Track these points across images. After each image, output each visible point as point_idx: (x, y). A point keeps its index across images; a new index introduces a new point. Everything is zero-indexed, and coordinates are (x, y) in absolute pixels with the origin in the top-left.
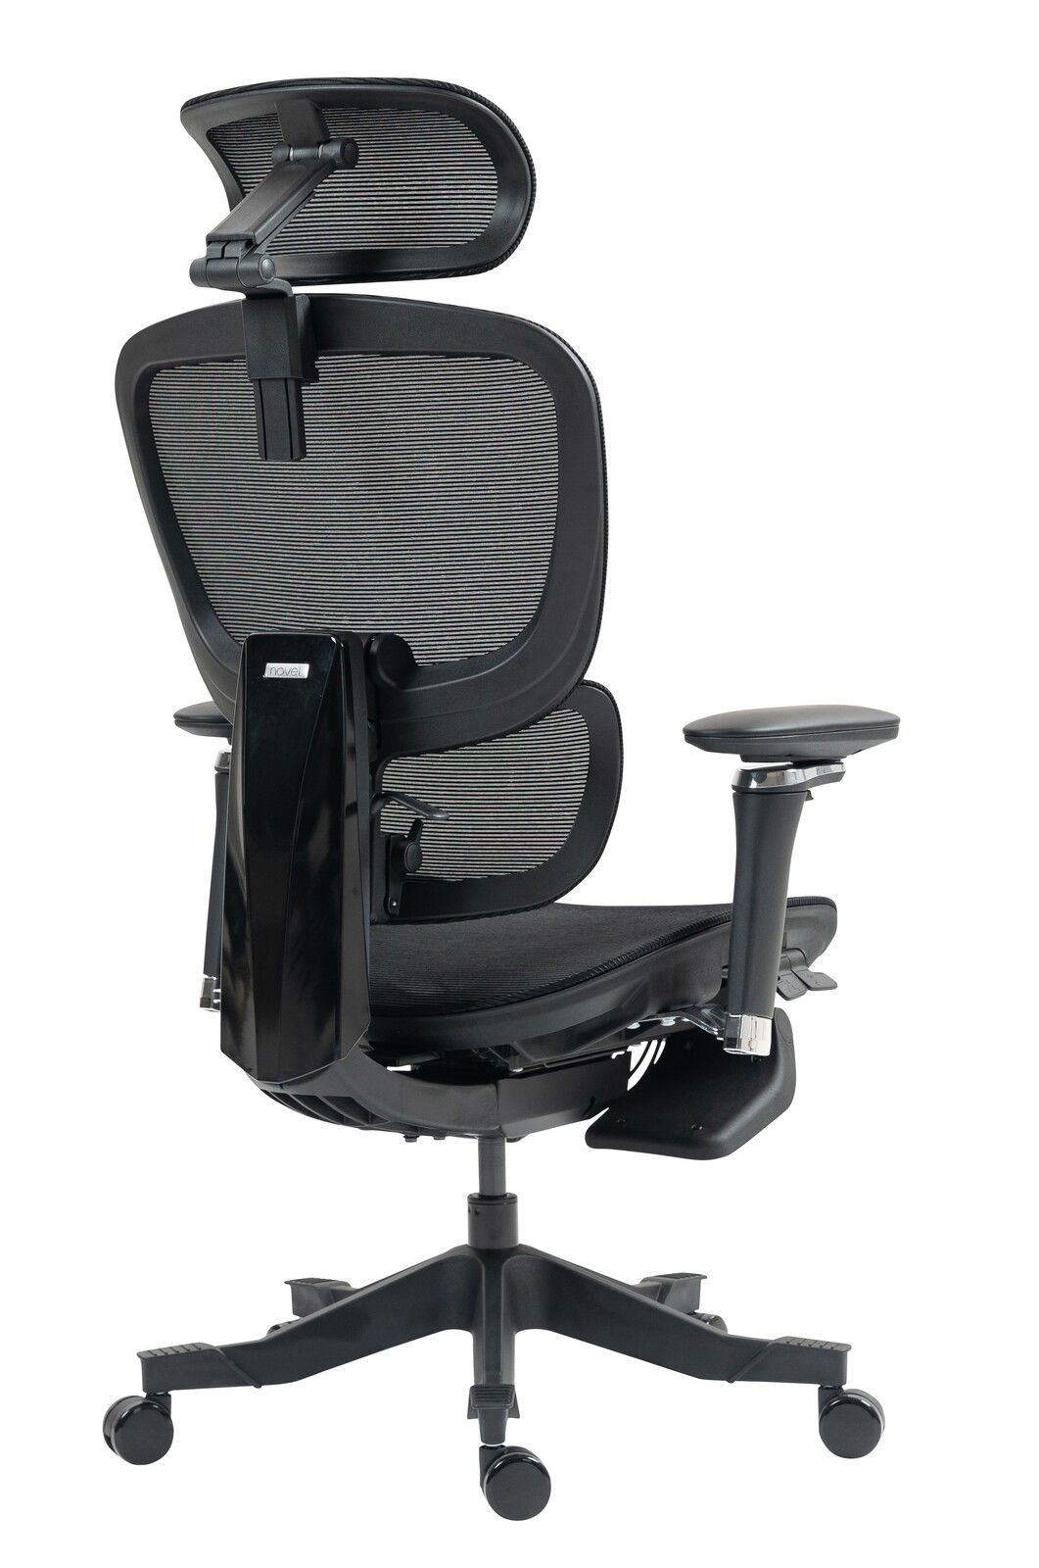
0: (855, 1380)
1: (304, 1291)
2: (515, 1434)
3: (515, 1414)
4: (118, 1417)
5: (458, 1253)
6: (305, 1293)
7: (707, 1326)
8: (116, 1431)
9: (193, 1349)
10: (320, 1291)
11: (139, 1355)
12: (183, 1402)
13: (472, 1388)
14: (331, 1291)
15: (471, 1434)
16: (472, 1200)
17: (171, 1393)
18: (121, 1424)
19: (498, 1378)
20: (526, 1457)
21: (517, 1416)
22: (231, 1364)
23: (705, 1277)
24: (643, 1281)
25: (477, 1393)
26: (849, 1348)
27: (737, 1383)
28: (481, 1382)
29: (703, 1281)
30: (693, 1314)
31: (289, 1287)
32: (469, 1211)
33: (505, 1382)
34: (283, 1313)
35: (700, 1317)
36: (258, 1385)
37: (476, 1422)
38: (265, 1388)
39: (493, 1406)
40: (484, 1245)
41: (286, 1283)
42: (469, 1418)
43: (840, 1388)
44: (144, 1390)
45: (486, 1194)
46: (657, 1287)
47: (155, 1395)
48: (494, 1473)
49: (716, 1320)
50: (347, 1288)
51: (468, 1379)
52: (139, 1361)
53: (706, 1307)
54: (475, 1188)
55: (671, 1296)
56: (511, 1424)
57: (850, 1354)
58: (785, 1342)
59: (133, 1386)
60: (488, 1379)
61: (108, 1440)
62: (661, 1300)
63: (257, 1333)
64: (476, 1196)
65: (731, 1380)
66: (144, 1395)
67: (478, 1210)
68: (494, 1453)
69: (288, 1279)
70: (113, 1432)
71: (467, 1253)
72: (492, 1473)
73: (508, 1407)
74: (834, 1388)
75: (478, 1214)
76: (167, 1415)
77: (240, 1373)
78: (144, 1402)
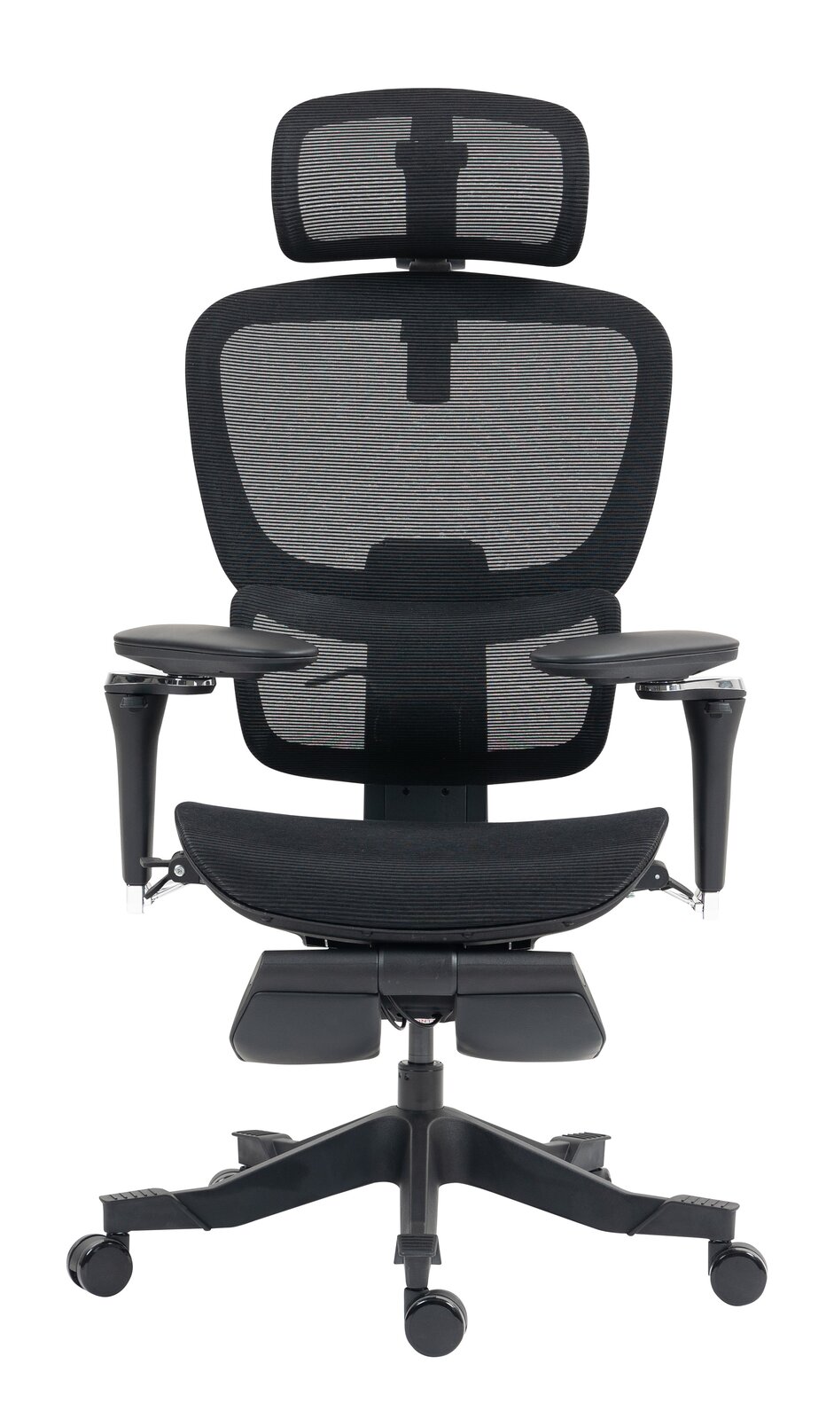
0: (742, 1234)
1: (250, 1143)
2: (437, 1279)
3: (438, 1261)
4: (82, 1256)
5: (385, 1114)
8: (82, 1265)
9: (149, 1195)
10: (263, 1143)
11: (101, 1199)
12: (142, 1243)
13: (398, 1236)
14: (275, 1143)
15: (397, 1277)
16: (402, 1067)
17: (131, 1233)
18: (86, 1260)
19: (422, 1229)
21: (439, 1262)
22: (183, 1209)
23: (609, 1137)
24: (552, 1140)
25: (403, 1242)
26: (737, 1206)
27: (636, 1236)
28: (408, 1232)
29: (607, 1141)
30: (599, 1172)
31: (236, 1138)
32: (400, 1076)
33: (427, 1232)
34: (230, 1160)
36: (208, 1228)
37: (402, 1267)
38: (214, 1229)
39: (419, 1254)
40: (412, 1106)
41: (233, 1134)
42: (395, 1263)
43: (729, 1242)
44: (105, 1230)
45: (416, 1060)
46: (567, 1146)
47: (115, 1234)
51: (395, 1229)
52: (101, 1203)
55: (579, 1155)
56: (433, 1269)
57: (738, 1213)
58: (680, 1201)
59: (95, 1224)
60: (414, 1229)
61: (73, 1275)
62: (568, 1158)
64: (406, 1063)
65: (630, 1233)
66: (105, 1234)
67: (407, 1075)
68: (415, 1294)
69: (235, 1131)
70: (79, 1267)
71: (396, 1114)
72: (411, 1311)
73: (430, 1255)
74: (723, 1242)
75: (407, 1079)
76: (126, 1252)
77: (192, 1217)
78: (105, 1241)
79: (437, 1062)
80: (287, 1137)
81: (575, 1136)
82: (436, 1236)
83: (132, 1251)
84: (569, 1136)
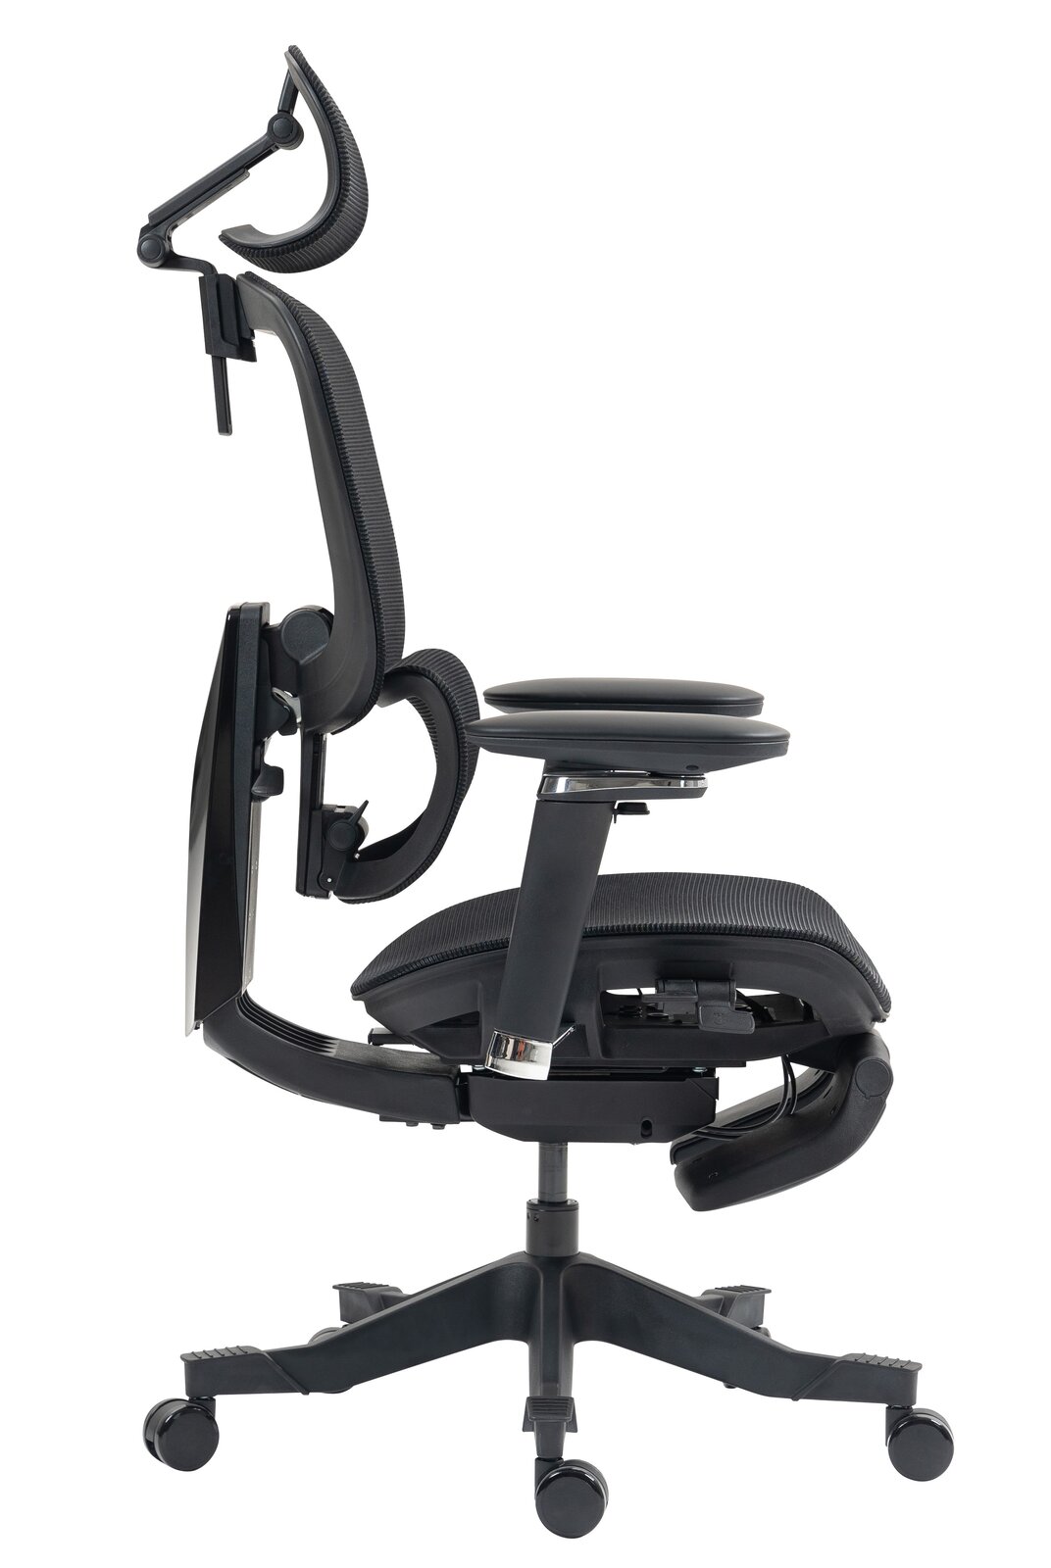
0: (926, 1398)
1: (353, 1296)
2: (573, 1448)
3: (574, 1428)
4: (160, 1424)
5: (513, 1261)
6: (354, 1299)
8: (160, 1435)
9: (239, 1353)
10: (369, 1296)
11: (183, 1358)
12: (229, 1409)
13: (527, 1398)
14: (383, 1297)
15: (527, 1447)
16: (531, 1206)
17: (218, 1398)
18: (165, 1428)
19: (556, 1390)
21: (575, 1430)
22: (278, 1369)
23: (769, 1291)
24: (704, 1294)
25: (533, 1405)
26: (919, 1366)
27: (802, 1402)
28: (538, 1394)
29: (767, 1296)
30: (758, 1329)
31: (337, 1291)
32: (528, 1217)
33: (561, 1392)
34: (329, 1317)
36: (306, 1392)
37: (531, 1436)
38: (312, 1396)
39: (552, 1419)
40: (543, 1252)
41: (334, 1287)
42: (524, 1430)
43: (909, 1408)
44: (187, 1394)
45: (547, 1199)
46: (719, 1300)
47: (198, 1399)
50: (399, 1295)
51: (523, 1391)
52: (183, 1363)
54: (534, 1194)
55: (735, 1310)
56: (568, 1437)
57: (920, 1374)
58: (853, 1360)
59: (176, 1388)
60: (545, 1390)
61: (150, 1446)
62: (724, 1313)
64: (536, 1202)
65: (795, 1399)
66: (187, 1398)
67: (538, 1216)
68: (548, 1465)
69: (337, 1283)
70: (157, 1437)
71: (525, 1260)
72: (543, 1485)
73: (565, 1420)
74: (903, 1408)
75: (537, 1220)
76: (211, 1419)
77: (287, 1378)
78: (188, 1407)
79: (571, 1200)
80: (397, 1290)
81: (729, 1289)
82: (572, 1399)
83: (217, 1418)
84: (722, 1289)
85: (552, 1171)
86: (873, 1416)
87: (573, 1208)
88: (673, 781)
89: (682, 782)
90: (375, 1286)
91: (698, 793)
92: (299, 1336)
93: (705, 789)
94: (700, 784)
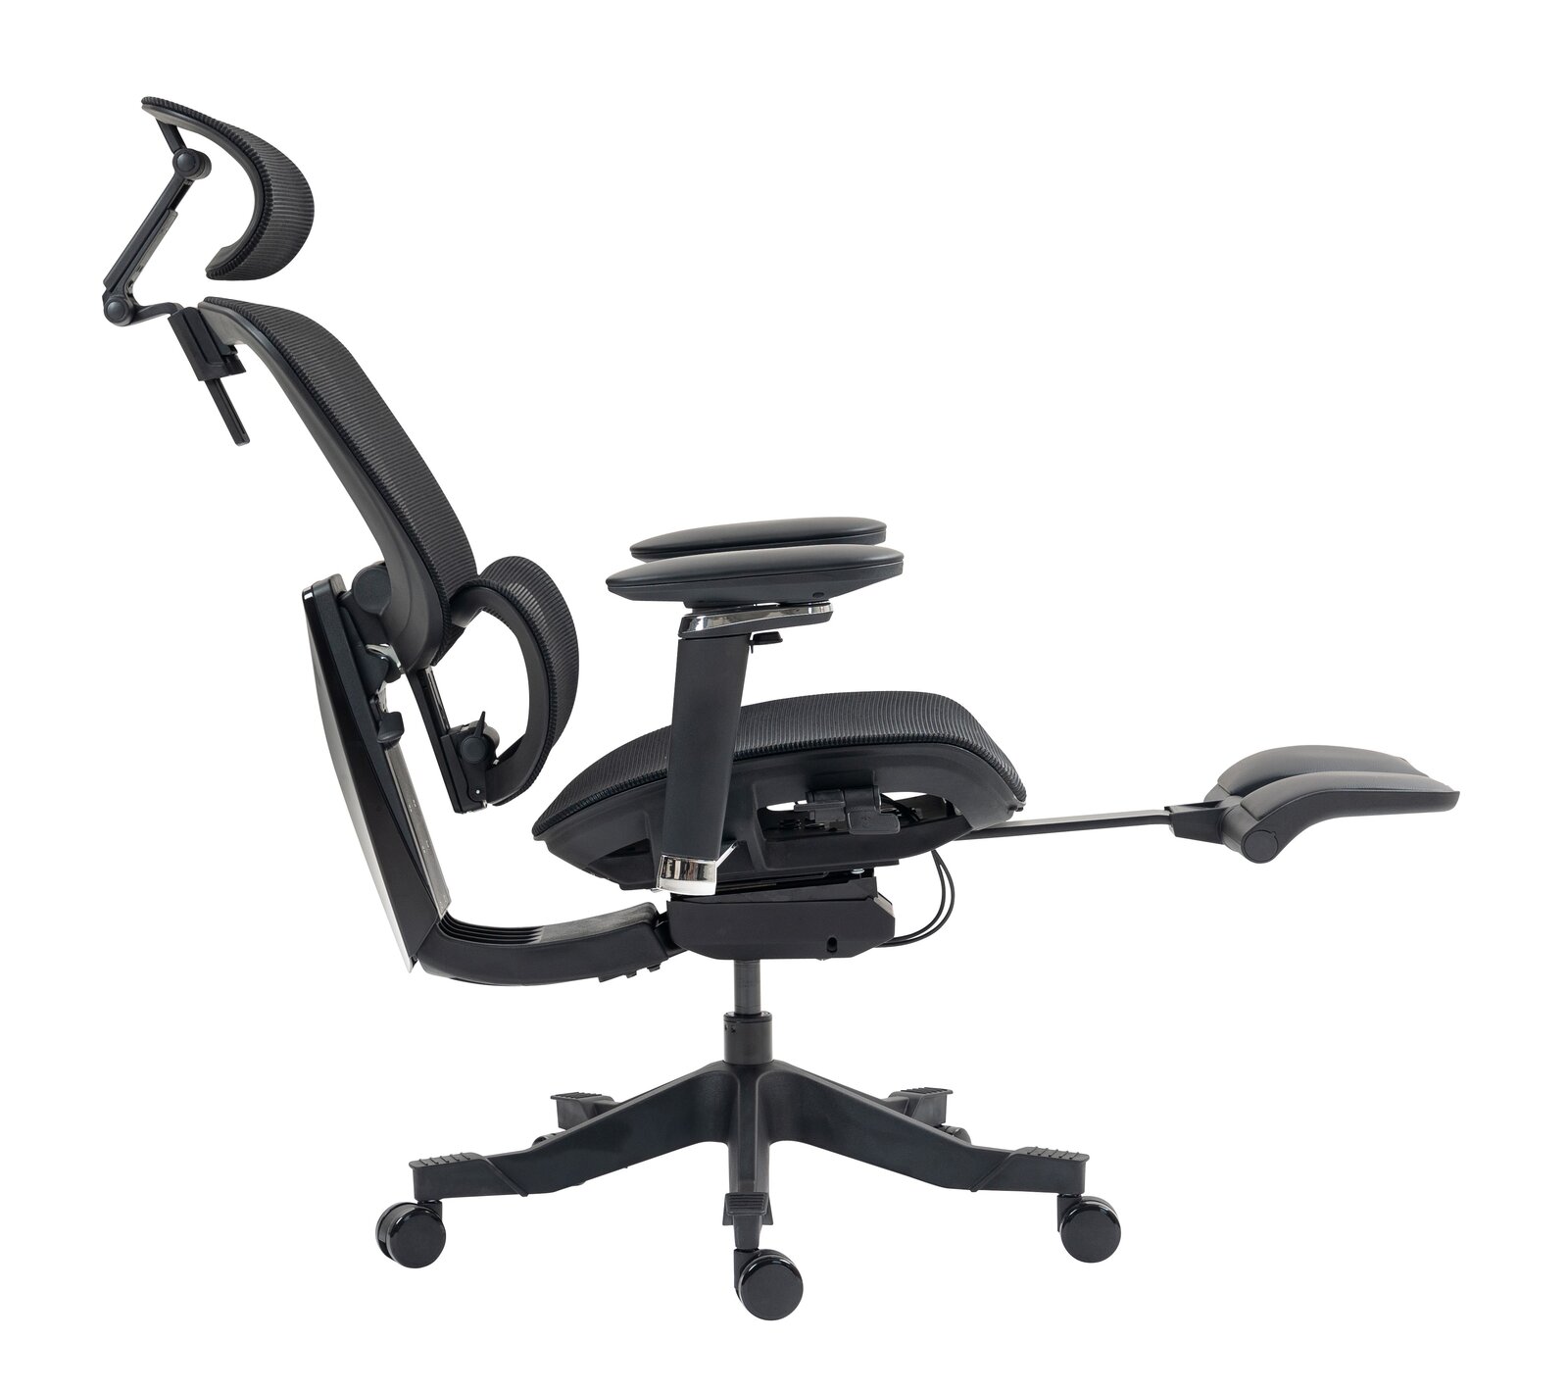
0: (1094, 1187)
1: (569, 1105)
2: (768, 1239)
3: (769, 1222)
4: (392, 1225)
5: (713, 1070)
6: (570, 1107)
7: (952, 1138)
8: (392, 1236)
9: (462, 1159)
10: (584, 1105)
11: (411, 1165)
12: (453, 1210)
13: (727, 1195)
14: (595, 1105)
15: (726, 1239)
16: (728, 1018)
17: (445, 1201)
18: (395, 1229)
19: (753, 1188)
20: (778, 1259)
21: (771, 1223)
22: (499, 1173)
23: (951, 1092)
24: (891, 1096)
25: (732, 1201)
26: (1087, 1157)
27: (980, 1192)
28: (736, 1191)
29: (949, 1096)
30: (939, 1127)
31: (555, 1101)
32: (726, 1029)
33: (758, 1190)
34: (549, 1125)
35: (946, 1129)
36: (525, 1194)
37: (731, 1228)
38: (531, 1196)
39: (748, 1213)
40: (741, 1061)
41: (552, 1098)
42: (724, 1224)
43: (1078, 1196)
44: (416, 1198)
45: (743, 1012)
46: (906, 1101)
47: (427, 1202)
48: (748, 1275)
49: (961, 1133)
50: (611, 1103)
52: (411, 1170)
53: (952, 1120)
54: (731, 1009)
55: (920, 1110)
57: (1088, 1165)
58: (1026, 1153)
59: (405, 1192)
60: (743, 1187)
61: (383, 1246)
62: (908, 1114)
63: (523, 1143)
64: (732, 1015)
65: (974, 1190)
66: (416, 1202)
67: (734, 1028)
68: (748, 1256)
69: (554, 1094)
70: (388, 1237)
71: (724, 1068)
73: (761, 1214)
74: (1072, 1197)
75: (734, 1031)
76: (439, 1220)
77: (507, 1182)
78: (416, 1210)
79: (765, 1012)
80: (608, 1099)
81: (914, 1091)
82: (767, 1194)
83: (445, 1221)
84: (908, 1091)
85: (747, 986)
86: (1046, 1204)
87: (767, 1019)
88: (801, 609)
89: (810, 609)
90: (589, 1095)
91: (825, 617)
92: (521, 1142)
93: (830, 613)
94: (826, 609)
